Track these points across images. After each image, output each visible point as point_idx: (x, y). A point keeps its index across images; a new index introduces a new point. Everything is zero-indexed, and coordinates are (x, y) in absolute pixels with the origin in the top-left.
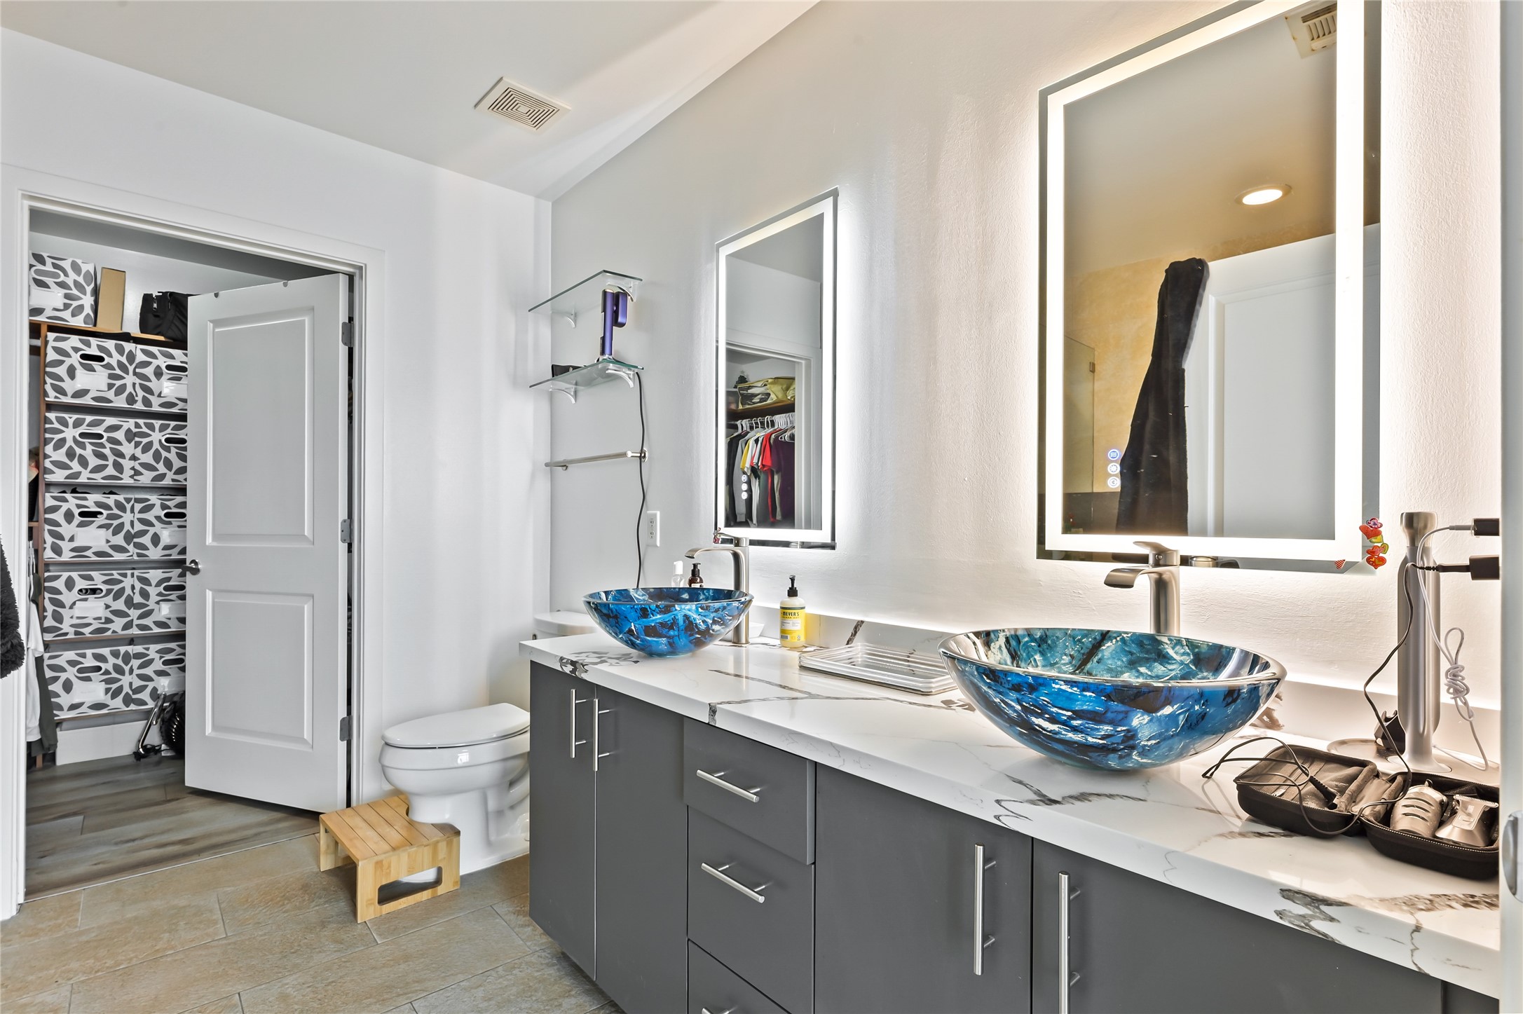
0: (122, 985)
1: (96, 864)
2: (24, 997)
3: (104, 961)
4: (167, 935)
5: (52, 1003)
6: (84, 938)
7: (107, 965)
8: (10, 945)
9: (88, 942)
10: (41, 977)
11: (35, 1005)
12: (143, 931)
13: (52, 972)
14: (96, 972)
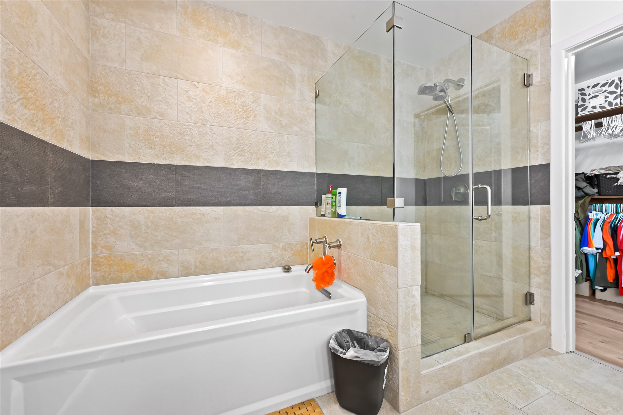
0: (567, 409)
1: (619, 358)
2: (534, 381)
3: (571, 394)
4: (611, 409)
5: (538, 391)
6: (576, 380)
7: (571, 396)
8: (552, 362)
9: (576, 383)
10: (546, 380)
11: (533, 387)
12: (602, 398)
13: (552, 381)
14: (564, 395)
